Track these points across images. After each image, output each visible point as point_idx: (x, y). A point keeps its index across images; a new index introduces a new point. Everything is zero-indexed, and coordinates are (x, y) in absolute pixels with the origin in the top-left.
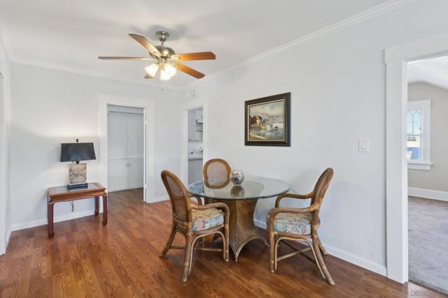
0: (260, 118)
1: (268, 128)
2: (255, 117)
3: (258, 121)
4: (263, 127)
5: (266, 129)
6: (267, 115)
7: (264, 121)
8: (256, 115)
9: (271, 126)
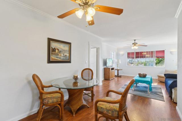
0: (58, 50)
1: (62, 55)
2: (55, 48)
3: (57, 51)
4: (59, 54)
5: (61, 55)
6: (62, 49)
7: (60, 52)
8: (55, 47)
9: (64, 54)
